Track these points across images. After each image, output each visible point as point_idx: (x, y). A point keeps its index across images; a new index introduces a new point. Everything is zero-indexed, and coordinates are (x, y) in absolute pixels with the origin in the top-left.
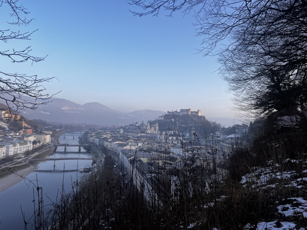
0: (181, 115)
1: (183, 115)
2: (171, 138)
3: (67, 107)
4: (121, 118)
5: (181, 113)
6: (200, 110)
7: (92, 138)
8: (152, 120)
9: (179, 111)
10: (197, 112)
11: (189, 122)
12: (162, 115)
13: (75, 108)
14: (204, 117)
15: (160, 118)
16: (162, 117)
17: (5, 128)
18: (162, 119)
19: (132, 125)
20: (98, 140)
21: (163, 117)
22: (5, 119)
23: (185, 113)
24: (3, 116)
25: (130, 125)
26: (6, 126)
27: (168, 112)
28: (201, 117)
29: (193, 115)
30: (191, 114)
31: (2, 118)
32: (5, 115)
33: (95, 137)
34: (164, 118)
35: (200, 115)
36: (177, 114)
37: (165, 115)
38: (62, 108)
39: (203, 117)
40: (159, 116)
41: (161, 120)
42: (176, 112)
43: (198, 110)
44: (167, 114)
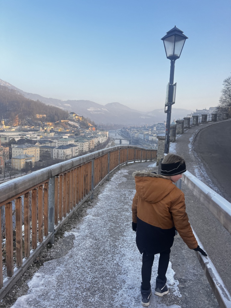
3: (92, 108)
4: (141, 117)
5: (211, 111)
7: (136, 134)
9: (208, 109)
12: (190, 114)
13: (99, 109)
16: (190, 115)
17: (78, 127)
18: (191, 117)
19: (161, 124)
20: (143, 135)
22: (76, 120)
23: (214, 111)
24: (74, 118)
25: (158, 124)
26: (78, 126)
27: (197, 110)
31: (74, 119)
32: (75, 117)
33: (140, 133)
36: (206, 112)
37: (193, 113)
38: (88, 110)
40: (188, 115)
42: (206, 110)
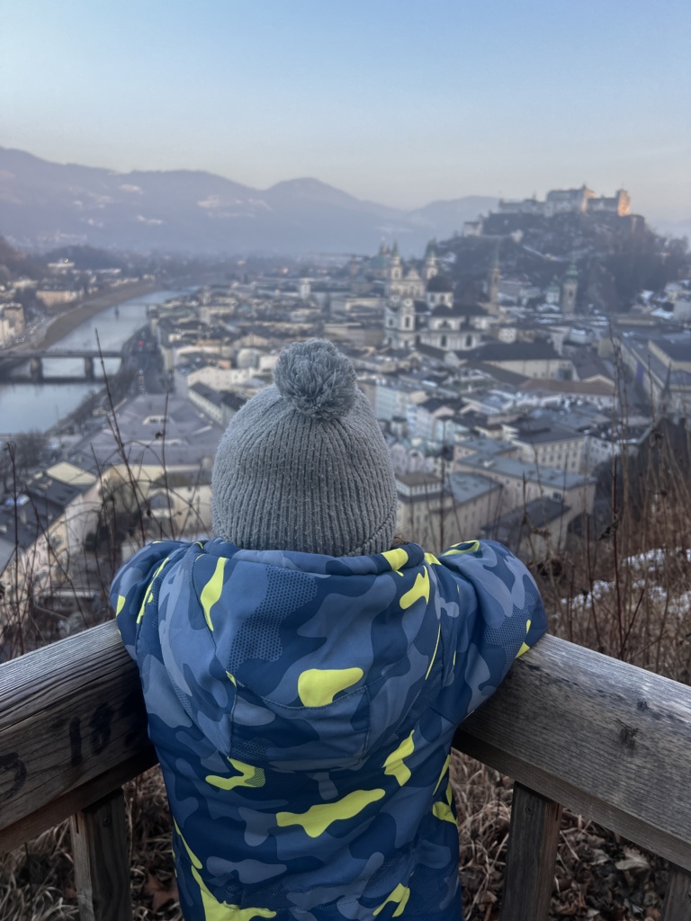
0: (548, 213)
1: (556, 216)
2: (436, 323)
5: (551, 205)
6: (626, 192)
8: (439, 239)
9: (541, 198)
10: (614, 202)
11: (577, 242)
12: (474, 218)
14: (641, 219)
15: (469, 231)
16: (474, 224)
18: (477, 232)
21: (480, 226)
23: (565, 206)
27: (501, 203)
28: (628, 218)
29: (598, 213)
30: (589, 211)
34: (486, 230)
35: (624, 210)
36: (534, 210)
37: (487, 216)
39: (635, 220)
40: (465, 224)
41: (471, 238)
42: (533, 202)
43: (619, 193)
44: (496, 210)
